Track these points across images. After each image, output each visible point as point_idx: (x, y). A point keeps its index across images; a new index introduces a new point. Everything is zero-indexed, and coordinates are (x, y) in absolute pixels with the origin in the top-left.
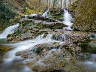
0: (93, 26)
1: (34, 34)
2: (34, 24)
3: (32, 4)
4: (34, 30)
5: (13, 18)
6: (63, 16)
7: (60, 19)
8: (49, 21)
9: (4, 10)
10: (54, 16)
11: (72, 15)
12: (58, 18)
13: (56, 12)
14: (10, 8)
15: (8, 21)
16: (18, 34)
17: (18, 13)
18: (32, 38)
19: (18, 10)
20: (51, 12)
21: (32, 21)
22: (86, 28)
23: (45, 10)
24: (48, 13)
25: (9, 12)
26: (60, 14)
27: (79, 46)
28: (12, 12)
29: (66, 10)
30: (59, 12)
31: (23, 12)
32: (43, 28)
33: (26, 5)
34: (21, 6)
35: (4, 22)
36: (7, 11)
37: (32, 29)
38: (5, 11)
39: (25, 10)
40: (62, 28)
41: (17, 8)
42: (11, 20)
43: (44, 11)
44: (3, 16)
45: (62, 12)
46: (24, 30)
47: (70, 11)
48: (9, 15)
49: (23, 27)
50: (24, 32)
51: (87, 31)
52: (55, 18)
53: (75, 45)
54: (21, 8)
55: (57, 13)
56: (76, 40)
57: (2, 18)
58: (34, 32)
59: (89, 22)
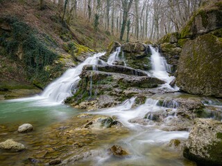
0: (207, 89)
1: (117, 97)
2: (111, 81)
3: (80, 32)
4: (116, 92)
5: (51, 64)
6: (150, 61)
7: (145, 65)
8: (131, 74)
9: (32, 48)
10: (132, 61)
11: (167, 59)
12: (141, 64)
13: (135, 52)
14: (45, 45)
15: (41, 68)
16: (84, 97)
17: (59, 53)
18: (116, 104)
19: (57, 46)
20: (126, 52)
21: (107, 75)
22: (198, 90)
23: (115, 49)
24: (120, 55)
25: (42, 52)
26: (144, 56)
27: (195, 112)
28: (49, 52)
29: (154, 47)
30: (142, 53)
31: (67, 51)
32: (127, 86)
33: (70, 36)
34: (61, 38)
35: (32, 72)
36: (40, 50)
37: (110, 90)
38: (36, 50)
39: (70, 46)
40: (156, 86)
41: (55, 44)
42: (47, 68)
43: (112, 50)
44: (30, 61)
45: (148, 53)
46: (97, 91)
47: (163, 52)
48: (44, 59)
49: (94, 85)
50: (98, 94)
51: (200, 95)
52: (134, 63)
53: (190, 111)
54: (61, 42)
55: (138, 55)
56: (191, 106)
57: (28, 64)
58: (116, 95)
59: (201, 82)
